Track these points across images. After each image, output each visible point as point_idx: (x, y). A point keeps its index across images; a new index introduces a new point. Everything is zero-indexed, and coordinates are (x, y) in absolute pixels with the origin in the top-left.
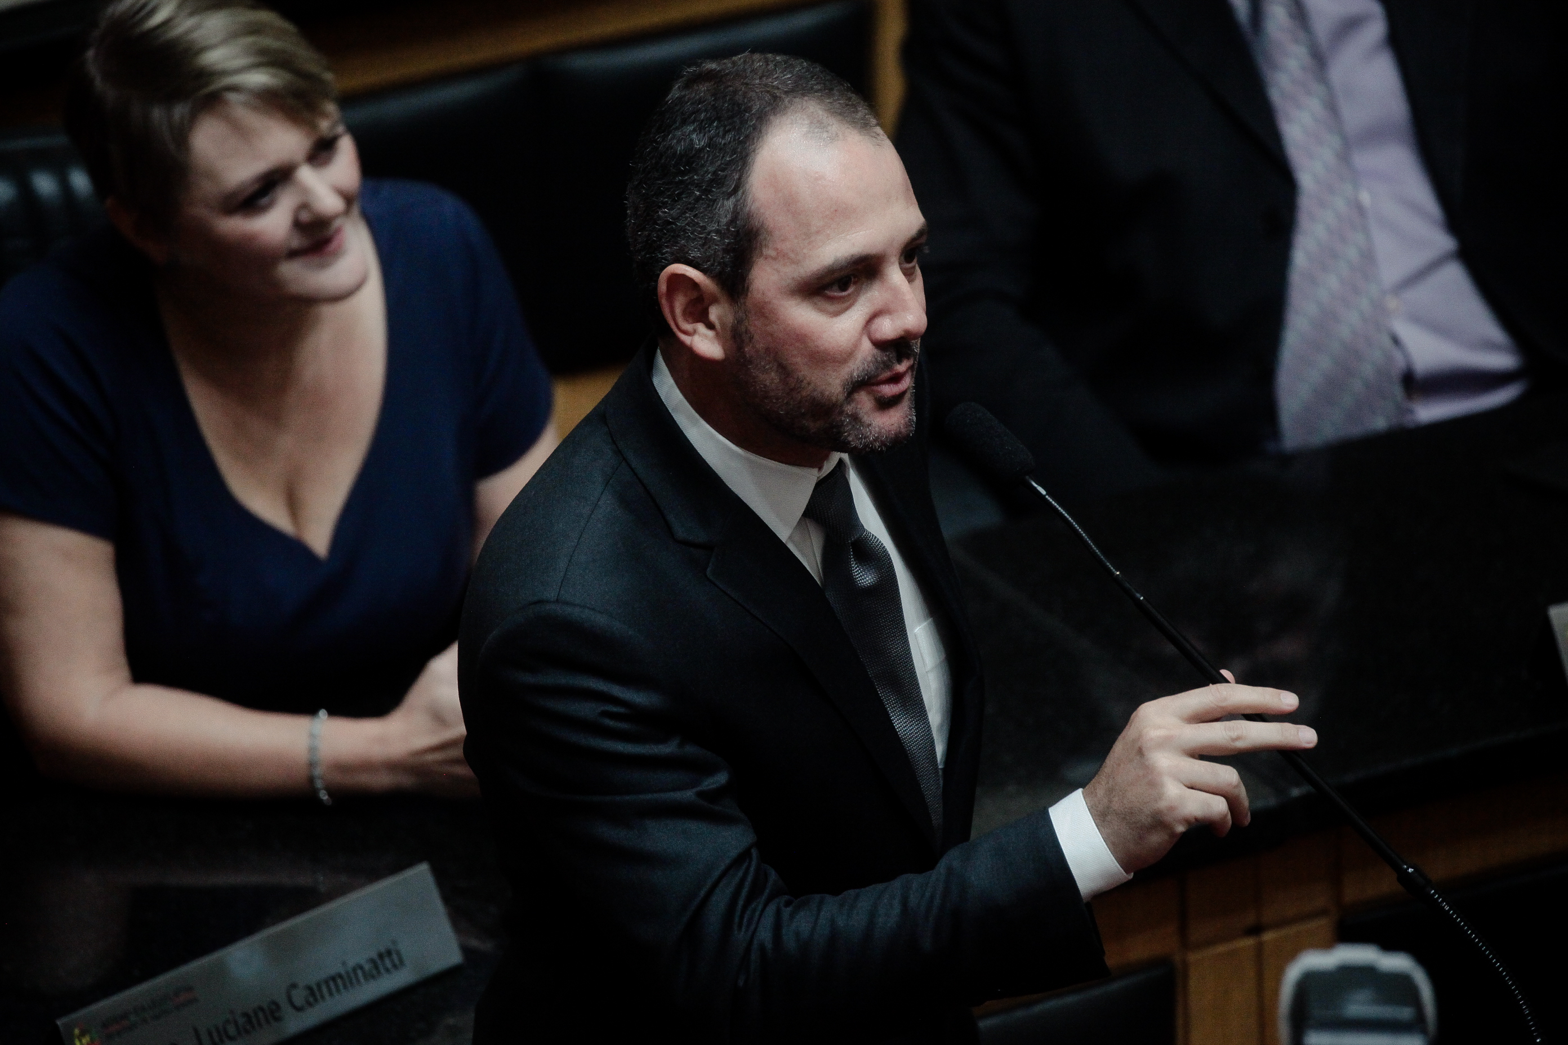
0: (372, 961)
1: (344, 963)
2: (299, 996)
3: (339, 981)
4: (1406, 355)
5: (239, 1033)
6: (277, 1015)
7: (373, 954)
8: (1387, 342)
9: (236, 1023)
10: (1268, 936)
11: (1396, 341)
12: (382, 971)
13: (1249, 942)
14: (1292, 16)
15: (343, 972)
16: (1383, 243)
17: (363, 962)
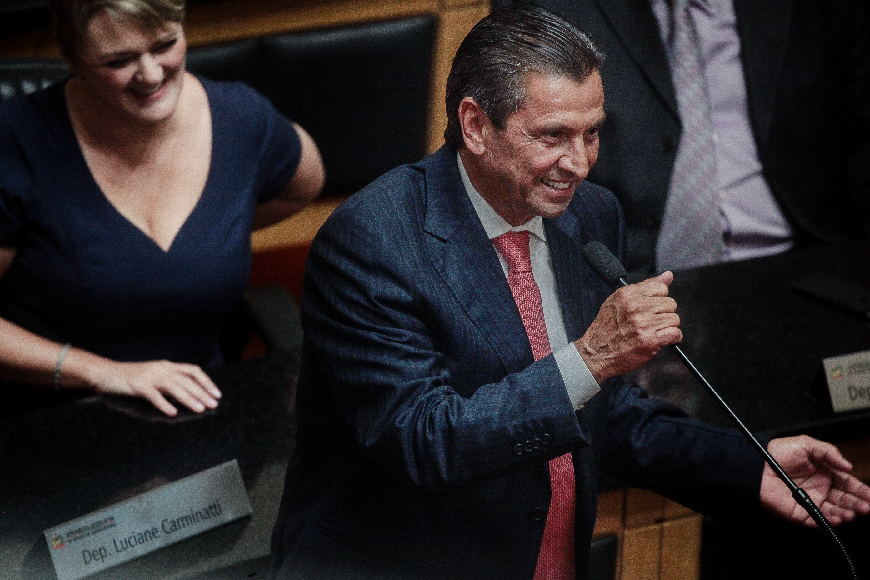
0: (206, 510)
1: (192, 510)
2: (168, 527)
3: (188, 519)
4: (728, 222)
5: (137, 544)
6: (156, 535)
7: (206, 506)
8: (717, 214)
9: (135, 537)
10: (667, 525)
11: (722, 213)
12: (211, 515)
13: (657, 527)
14: (690, 39)
15: (190, 514)
16: (723, 164)
17: (201, 510)
